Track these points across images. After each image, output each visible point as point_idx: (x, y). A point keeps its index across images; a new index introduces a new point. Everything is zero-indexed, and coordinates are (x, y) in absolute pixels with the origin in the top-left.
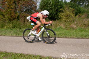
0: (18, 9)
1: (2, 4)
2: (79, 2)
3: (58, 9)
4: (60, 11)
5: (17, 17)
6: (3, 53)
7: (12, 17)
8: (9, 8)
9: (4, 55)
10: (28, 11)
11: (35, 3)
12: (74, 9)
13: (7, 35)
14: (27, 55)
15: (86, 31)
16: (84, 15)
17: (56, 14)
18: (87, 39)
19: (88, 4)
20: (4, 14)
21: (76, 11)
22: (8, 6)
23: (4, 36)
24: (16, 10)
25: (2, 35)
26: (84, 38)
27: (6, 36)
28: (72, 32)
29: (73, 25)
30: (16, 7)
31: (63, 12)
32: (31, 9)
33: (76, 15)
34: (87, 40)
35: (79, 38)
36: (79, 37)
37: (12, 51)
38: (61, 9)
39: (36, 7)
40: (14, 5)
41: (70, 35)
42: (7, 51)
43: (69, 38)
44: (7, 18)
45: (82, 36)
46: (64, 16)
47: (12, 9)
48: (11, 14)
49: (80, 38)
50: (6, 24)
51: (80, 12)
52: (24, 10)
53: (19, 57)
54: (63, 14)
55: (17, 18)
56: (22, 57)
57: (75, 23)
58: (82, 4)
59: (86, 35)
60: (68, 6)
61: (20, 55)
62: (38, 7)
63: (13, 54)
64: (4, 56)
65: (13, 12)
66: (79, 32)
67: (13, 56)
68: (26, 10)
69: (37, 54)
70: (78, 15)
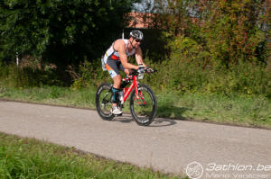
0: (260, 15)
5: (257, 48)
7: (234, 47)
8: (224, 11)
13: (215, 120)
20: (206, 35)
22: (223, 4)
23: (205, 121)
24: (253, 19)
25: (197, 118)
27: (212, 122)
30: (252, 9)
48: (232, 35)
50: (212, 75)
55: (257, 51)
65: (241, 27)
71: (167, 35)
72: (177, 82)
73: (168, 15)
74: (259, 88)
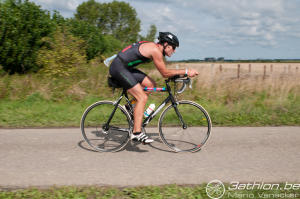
2: (101, 20)
3: (34, 39)
4: (41, 45)
12: (82, 41)
17: (29, 54)
19: (127, 25)
29: (76, 89)
31: (49, 48)
36: (92, 122)
38: (43, 39)
41: (64, 119)
43: (60, 127)
46: (53, 61)
51: (104, 50)
54: (49, 53)
58: (109, 24)
60: (66, 30)
70: (97, 59)
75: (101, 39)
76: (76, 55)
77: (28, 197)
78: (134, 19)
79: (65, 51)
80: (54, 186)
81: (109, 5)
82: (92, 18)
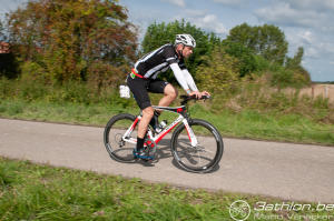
0: (84, 50)
1: (43, 35)
2: (251, 42)
4: (199, 63)
5: (82, 72)
6: (41, 168)
7: (66, 70)
8: (60, 45)
9: (43, 172)
10: (110, 57)
11: (133, 37)
12: (236, 60)
13: (51, 120)
14: (105, 175)
15: (265, 121)
16: (263, 76)
18: (268, 140)
20: (47, 61)
21: (241, 65)
22: (58, 40)
23: (44, 121)
24: (79, 52)
25: (39, 119)
26: (259, 140)
28: (229, 120)
29: (233, 103)
30: (79, 45)
31: (207, 65)
32: (122, 52)
33: (242, 76)
34: (268, 143)
35: (245, 138)
37: (63, 164)
38: (202, 58)
39: (134, 47)
40: (75, 39)
42: (51, 163)
44: (53, 74)
45: (254, 132)
46: (209, 77)
47: (69, 48)
48: (64, 62)
49: (250, 138)
50: (51, 89)
51: (254, 69)
52: (103, 54)
53: (82, 180)
54: (206, 70)
55: (82, 74)
56: (92, 182)
57: (238, 96)
58: (258, 46)
59: (265, 131)
60: (222, 50)
61: (87, 174)
62: (140, 48)
63: (66, 171)
64: (44, 176)
65: (71, 57)
66: (248, 123)
67: (66, 176)
68: (107, 55)
69: (131, 176)
70: (247, 76)
71: (19, 59)
72: (26, 94)
73: (20, 45)
74: (81, 99)
75: (252, 58)
76: (230, 72)
77: (199, 197)
78: (282, 41)
79: (221, 68)
80: (221, 191)
81: (259, 28)
82: (243, 40)
